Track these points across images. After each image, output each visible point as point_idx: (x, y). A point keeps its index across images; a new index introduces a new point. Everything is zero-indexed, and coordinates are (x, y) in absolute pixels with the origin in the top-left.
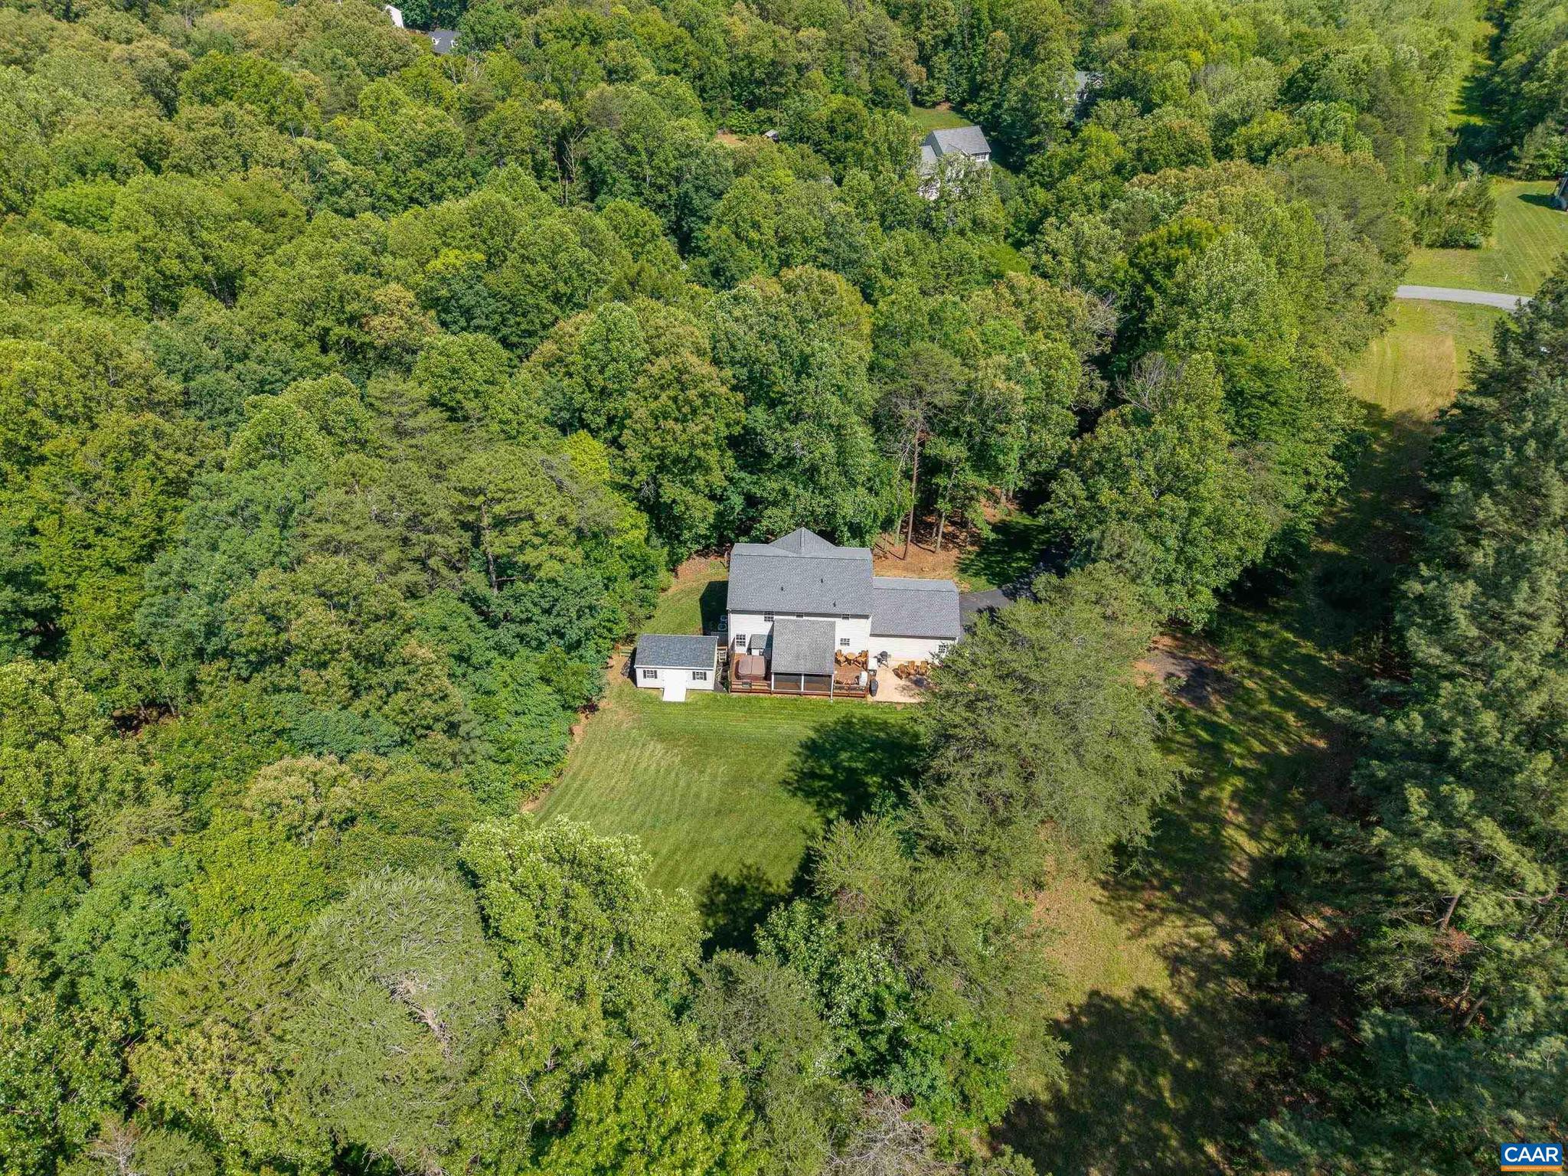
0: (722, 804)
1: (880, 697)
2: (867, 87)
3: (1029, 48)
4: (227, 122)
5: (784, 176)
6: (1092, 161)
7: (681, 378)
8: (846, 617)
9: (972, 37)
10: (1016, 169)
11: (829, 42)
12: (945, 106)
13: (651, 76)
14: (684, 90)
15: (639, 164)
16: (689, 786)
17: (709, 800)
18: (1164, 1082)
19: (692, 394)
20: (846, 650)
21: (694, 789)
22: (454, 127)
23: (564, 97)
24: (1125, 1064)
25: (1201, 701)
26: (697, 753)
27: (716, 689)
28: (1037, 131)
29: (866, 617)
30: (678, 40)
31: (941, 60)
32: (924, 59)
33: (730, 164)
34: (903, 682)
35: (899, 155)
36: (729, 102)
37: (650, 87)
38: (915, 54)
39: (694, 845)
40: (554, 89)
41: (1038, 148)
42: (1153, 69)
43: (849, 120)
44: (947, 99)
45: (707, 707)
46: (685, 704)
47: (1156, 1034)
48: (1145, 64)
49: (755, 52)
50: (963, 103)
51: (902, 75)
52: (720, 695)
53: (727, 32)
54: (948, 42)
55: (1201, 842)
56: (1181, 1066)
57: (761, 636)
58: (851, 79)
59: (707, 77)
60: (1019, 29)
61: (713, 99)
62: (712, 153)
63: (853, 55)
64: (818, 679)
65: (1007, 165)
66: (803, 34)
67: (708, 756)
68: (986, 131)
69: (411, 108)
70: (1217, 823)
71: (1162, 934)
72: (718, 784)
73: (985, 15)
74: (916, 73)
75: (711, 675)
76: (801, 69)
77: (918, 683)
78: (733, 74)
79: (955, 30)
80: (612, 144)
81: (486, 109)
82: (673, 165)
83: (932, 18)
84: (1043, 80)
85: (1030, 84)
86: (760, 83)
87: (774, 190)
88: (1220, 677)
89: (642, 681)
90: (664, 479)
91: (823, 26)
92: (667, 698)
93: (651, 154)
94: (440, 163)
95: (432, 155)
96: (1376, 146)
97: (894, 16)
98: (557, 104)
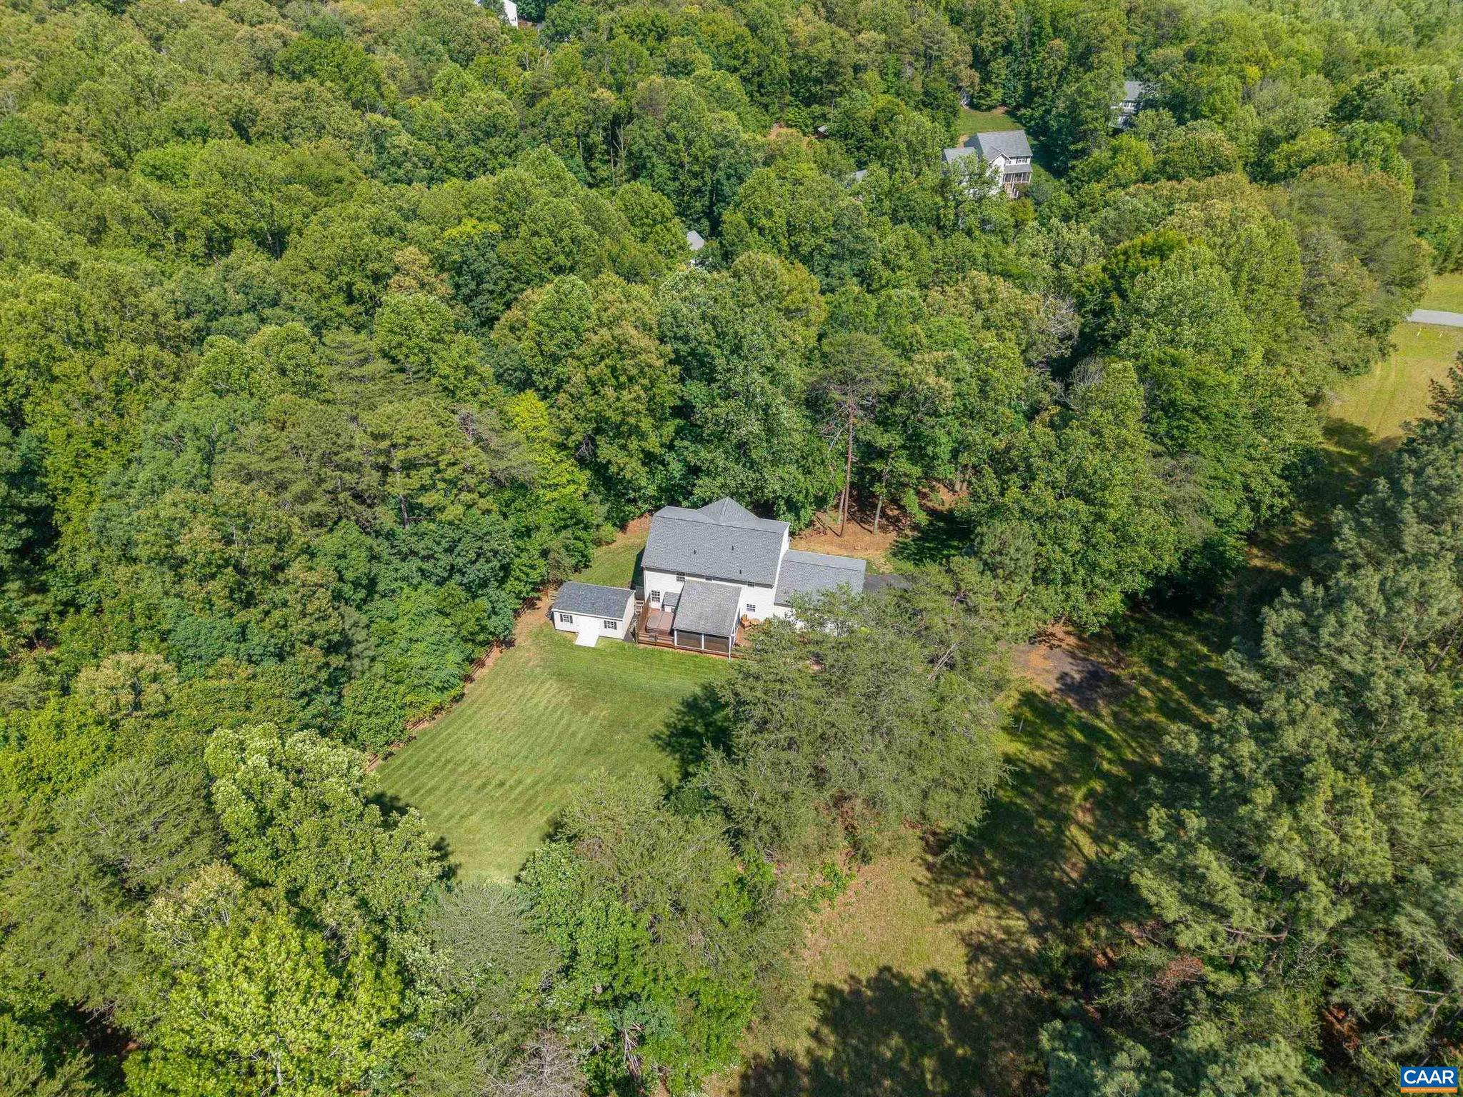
0: (594, 744)
2: (918, 88)
3: (1083, 58)
4: (308, 97)
5: (808, 170)
6: (1118, 169)
7: (620, 348)
8: (751, 584)
9: (1032, 44)
10: (1058, 173)
11: (888, 45)
12: (1001, 110)
13: (707, 71)
14: (734, 85)
15: (677, 152)
16: (569, 725)
17: (583, 739)
18: (928, 1063)
19: (628, 363)
20: (751, 616)
21: (573, 728)
22: (512, 111)
23: (620, 88)
24: (896, 1040)
25: (1086, 703)
26: (586, 696)
27: (626, 639)
28: (1084, 136)
29: (770, 586)
30: (740, 38)
31: (1000, 66)
32: (980, 62)
33: (760, 156)
36: (788, 98)
37: (702, 81)
38: (969, 59)
39: (557, 779)
40: (611, 80)
41: (1084, 152)
42: (1204, 82)
43: (892, 119)
44: (1004, 103)
45: (612, 654)
46: (594, 649)
47: (936, 1017)
48: (1198, 76)
49: (813, 51)
50: (1018, 107)
51: (955, 78)
52: (627, 645)
53: (790, 32)
54: (1007, 49)
55: (1041, 840)
56: (951, 1050)
57: (673, 595)
58: (904, 81)
59: (766, 74)
60: (1079, 38)
61: (768, 94)
62: (745, 145)
63: (909, 58)
64: (718, 640)
65: (1048, 168)
66: (864, 37)
67: (595, 699)
68: (1032, 135)
69: (478, 93)
70: (1063, 820)
71: (971, 923)
72: (596, 726)
73: (1047, 22)
74: (968, 75)
75: (624, 626)
76: (857, 69)
78: (792, 72)
79: (1015, 38)
80: (654, 132)
81: (544, 95)
82: (711, 152)
83: (993, 25)
84: (1091, 88)
85: (1079, 91)
86: (818, 81)
87: (797, 181)
88: (1115, 681)
89: (560, 625)
90: (601, 441)
91: (884, 30)
92: (578, 642)
93: (689, 143)
94: (494, 142)
95: (488, 135)
96: (1417, 167)
97: (955, 22)
98: (608, 93)
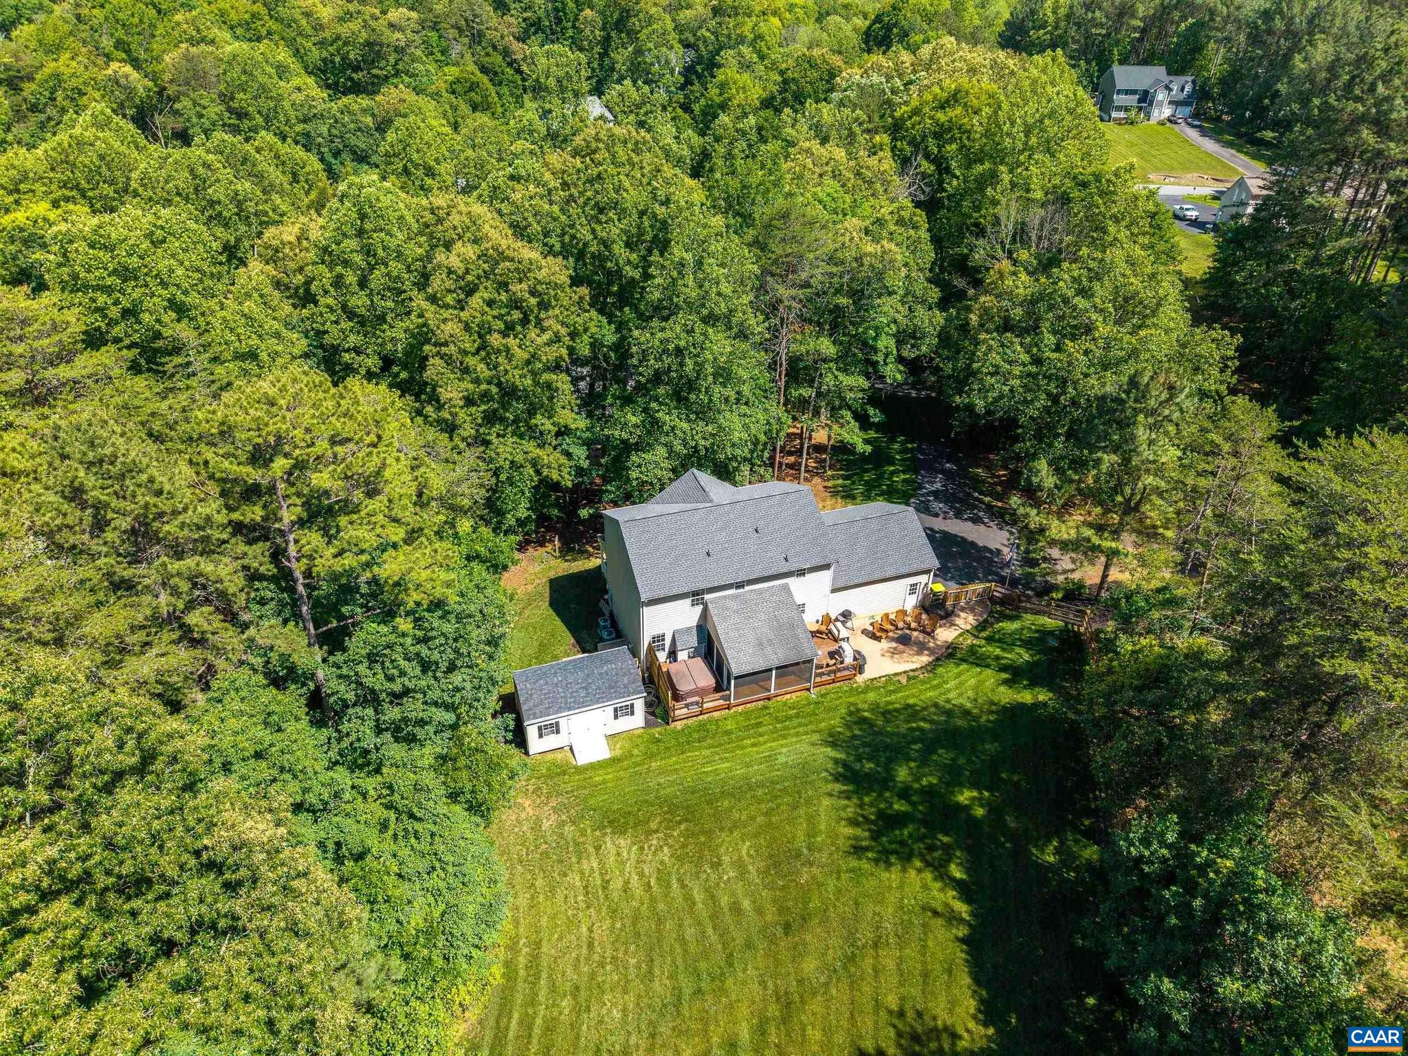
0: (782, 910)
1: (870, 672)
2: (474, 65)
3: (623, 23)
8: (801, 573)
9: (559, 21)
11: (422, 23)
16: (712, 898)
17: (760, 911)
23: (136, 63)
26: (690, 835)
27: (648, 724)
29: (826, 567)
32: (521, 39)
34: (885, 644)
38: (515, 30)
39: (787, 1004)
40: (119, 53)
42: (746, 31)
43: (471, 89)
45: (651, 756)
46: (613, 761)
49: (344, 34)
51: (506, 53)
52: (656, 731)
53: (307, 15)
54: (537, 26)
57: (688, 629)
58: (455, 58)
63: (453, 33)
64: (791, 670)
66: (392, 17)
67: (709, 833)
72: (754, 876)
74: (520, 49)
75: (639, 706)
76: (399, 50)
77: (904, 640)
79: (541, 13)
84: (650, 45)
85: (638, 51)
86: (357, 69)
89: (535, 744)
92: (579, 759)
98: (128, 69)
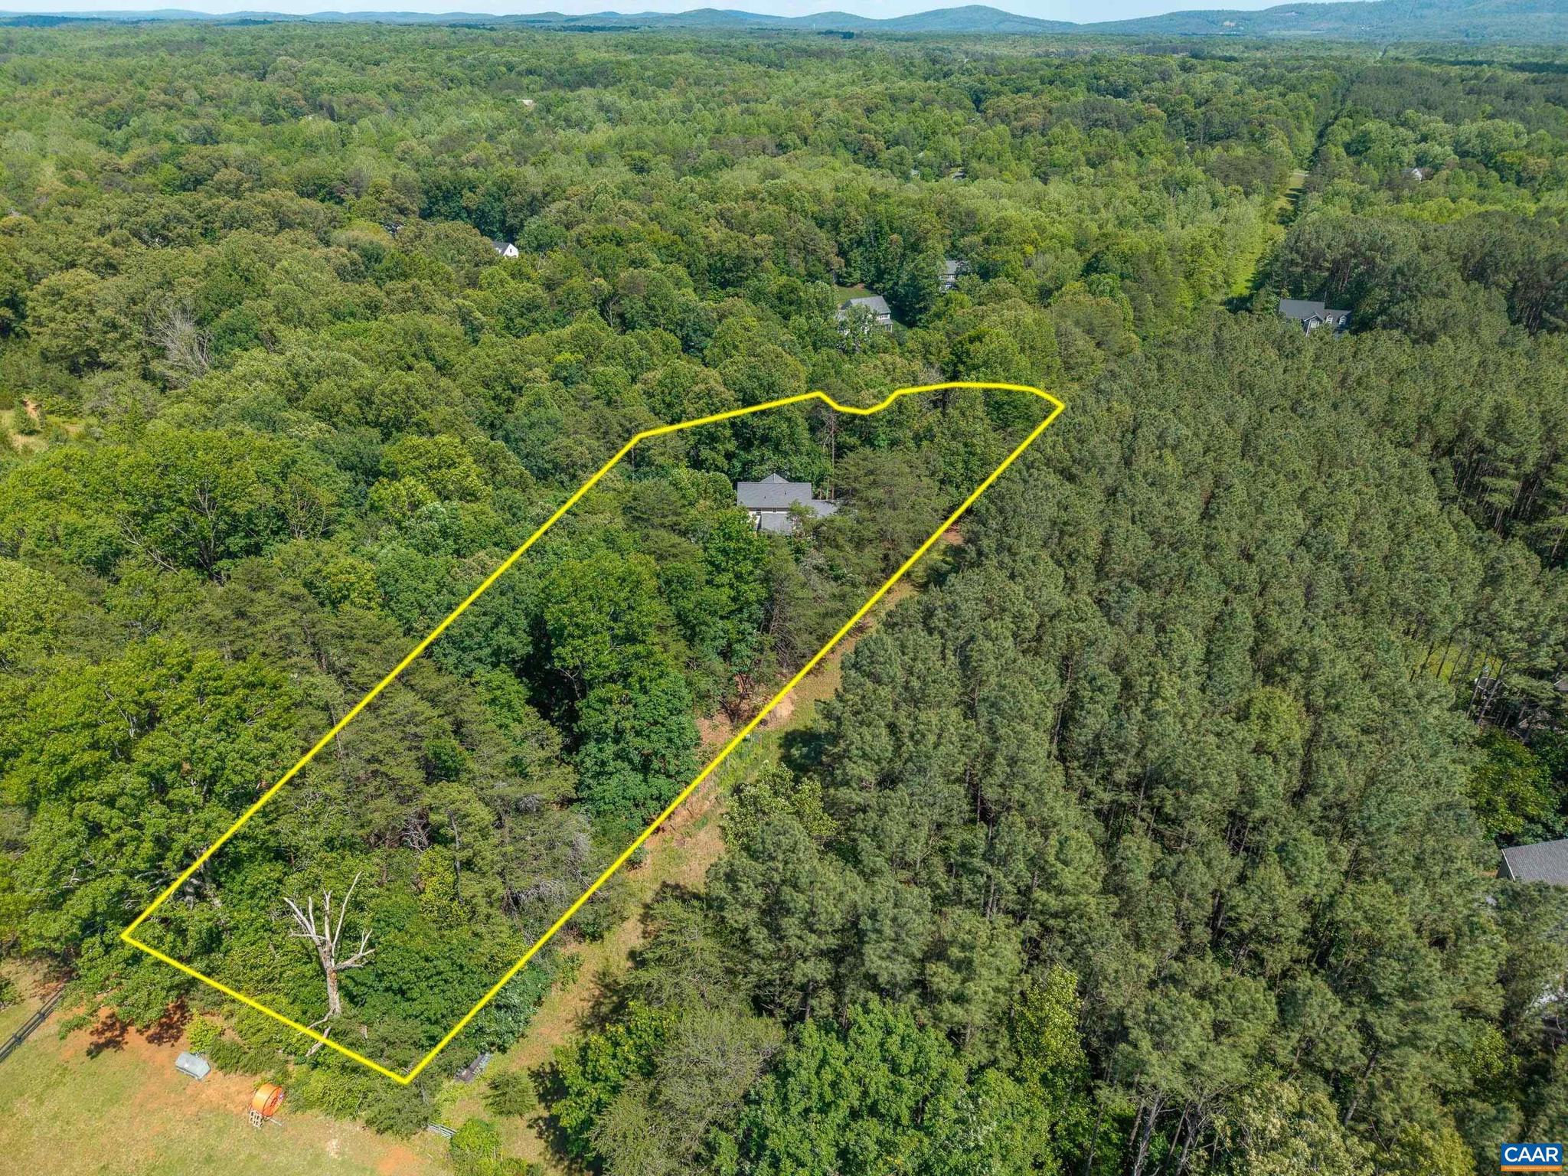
2: (803, 272)
3: (915, 246)
5: (751, 321)
6: (951, 312)
7: (709, 393)
9: (876, 239)
10: (910, 324)
11: (776, 243)
12: (860, 286)
13: (659, 265)
14: (682, 272)
22: (540, 294)
23: (606, 277)
28: (924, 299)
30: (674, 242)
31: (855, 254)
32: (842, 253)
33: (714, 316)
35: (824, 306)
36: (708, 283)
37: (659, 270)
38: (836, 250)
40: (599, 272)
41: (926, 309)
42: (998, 256)
43: (791, 292)
44: (862, 281)
48: (994, 254)
49: (725, 250)
50: (873, 283)
51: (827, 264)
53: (705, 238)
54: (860, 242)
58: (792, 267)
60: (909, 233)
61: (696, 280)
62: (702, 310)
63: (794, 251)
65: (902, 322)
66: (758, 238)
68: (888, 300)
73: (884, 223)
74: (837, 262)
76: (757, 261)
78: (710, 265)
79: (864, 235)
80: (640, 305)
81: (559, 284)
82: (679, 316)
83: (847, 227)
84: (924, 265)
85: (916, 267)
86: (729, 271)
87: (747, 329)
90: (701, 447)
91: (771, 233)
93: (664, 310)
94: (536, 315)
95: (529, 311)
96: (1132, 299)
97: (821, 226)
98: (602, 281)
